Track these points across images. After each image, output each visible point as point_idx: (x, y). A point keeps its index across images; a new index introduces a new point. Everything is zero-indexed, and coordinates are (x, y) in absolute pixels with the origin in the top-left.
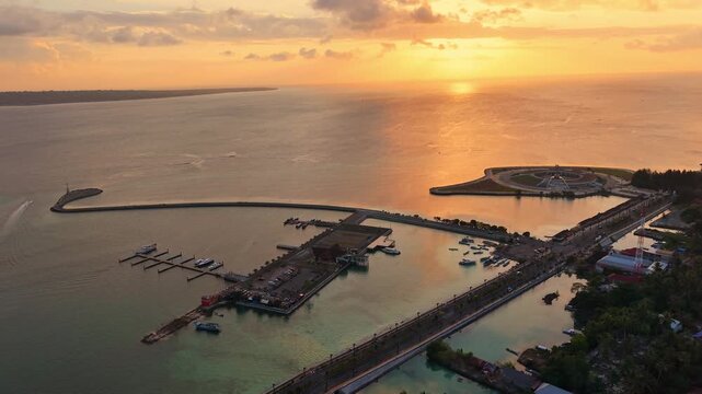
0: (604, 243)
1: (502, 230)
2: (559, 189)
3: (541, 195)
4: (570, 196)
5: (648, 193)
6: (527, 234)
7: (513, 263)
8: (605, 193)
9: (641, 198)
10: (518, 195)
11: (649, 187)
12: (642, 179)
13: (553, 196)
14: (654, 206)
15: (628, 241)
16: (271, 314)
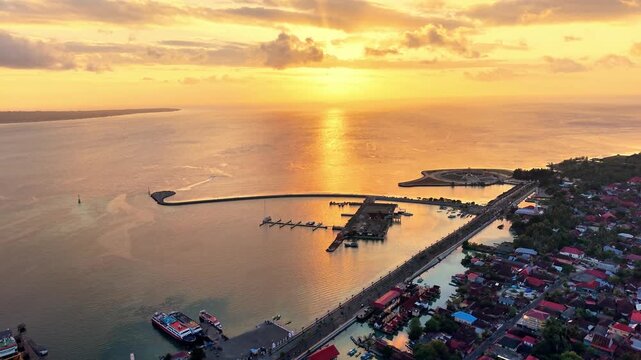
0: (514, 205)
1: (459, 201)
2: (474, 181)
3: (466, 185)
4: (482, 185)
5: (525, 182)
6: (473, 203)
7: (474, 216)
8: (500, 183)
9: (522, 184)
10: (453, 185)
11: (524, 179)
12: (518, 174)
13: (472, 185)
14: (530, 188)
15: (523, 205)
16: (373, 240)
